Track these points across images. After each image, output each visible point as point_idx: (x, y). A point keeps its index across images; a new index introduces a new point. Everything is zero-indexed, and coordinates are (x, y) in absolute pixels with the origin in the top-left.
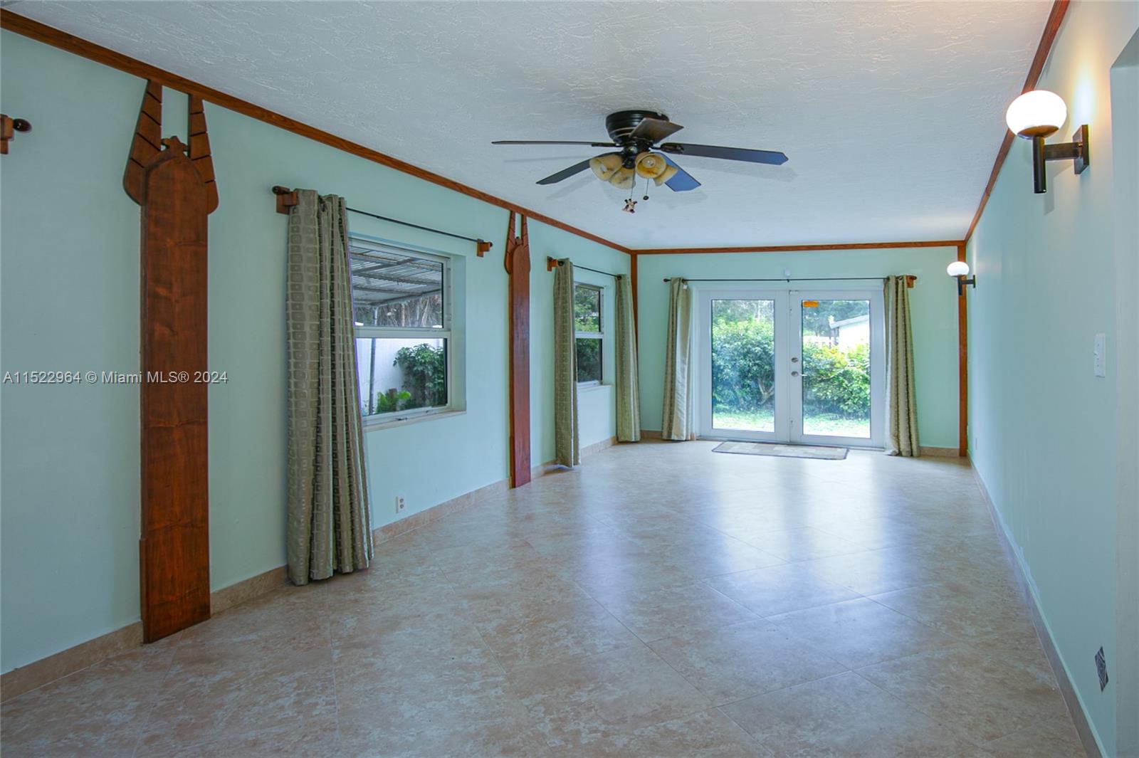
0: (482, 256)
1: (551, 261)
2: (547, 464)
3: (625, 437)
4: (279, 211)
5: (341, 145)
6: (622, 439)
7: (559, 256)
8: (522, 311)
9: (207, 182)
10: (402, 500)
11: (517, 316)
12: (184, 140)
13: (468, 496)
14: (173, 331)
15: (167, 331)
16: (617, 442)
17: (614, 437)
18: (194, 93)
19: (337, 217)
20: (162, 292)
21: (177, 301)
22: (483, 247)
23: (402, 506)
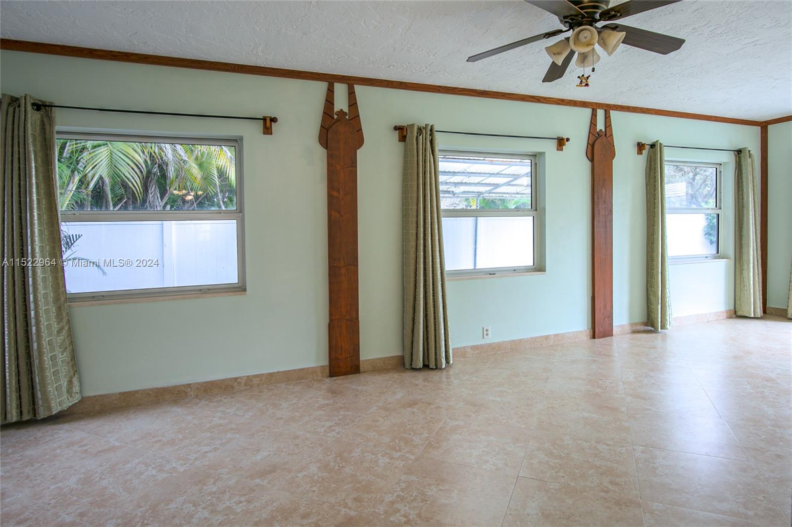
0: (562, 150)
1: (640, 147)
2: (636, 324)
3: (743, 312)
4: (400, 141)
5: (439, 90)
6: (740, 313)
7: (648, 141)
8: (604, 191)
9: (358, 131)
10: (487, 330)
11: (598, 196)
12: (346, 110)
13: (547, 338)
14: (340, 215)
15: (338, 215)
16: (734, 316)
17: (730, 311)
18: (350, 82)
19: (429, 138)
20: (335, 194)
21: (342, 199)
22: (561, 142)
23: (487, 335)
